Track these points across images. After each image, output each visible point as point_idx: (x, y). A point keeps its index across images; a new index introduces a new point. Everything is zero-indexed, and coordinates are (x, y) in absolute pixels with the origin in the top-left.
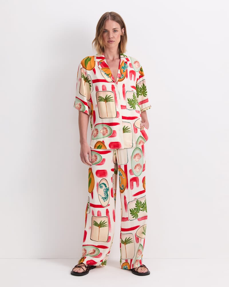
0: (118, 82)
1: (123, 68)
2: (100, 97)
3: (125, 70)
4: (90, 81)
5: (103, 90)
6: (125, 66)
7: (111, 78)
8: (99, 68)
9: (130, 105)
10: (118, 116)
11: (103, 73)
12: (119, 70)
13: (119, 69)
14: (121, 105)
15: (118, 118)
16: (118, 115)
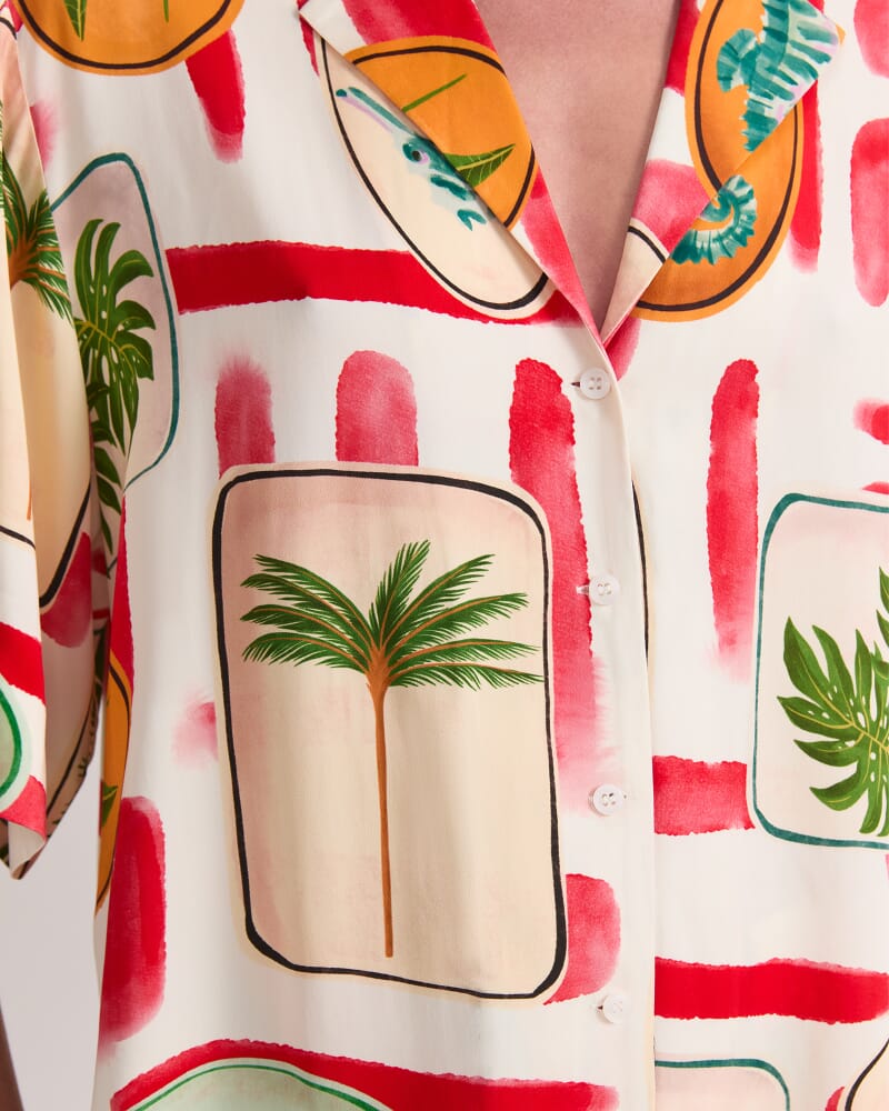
0: (651, 331)
1: (748, 63)
2: (278, 574)
3: (778, 109)
4: (133, 268)
5: (351, 442)
6: (779, 36)
7: (519, 230)
8: (307, 29)
9: (809, 749)
10: (583, 960)
11: (382, 142)
12: (675, 105)
13: (673, 75)
14: (664, 752)
15: (582, 1004)
16: (596, 950)
